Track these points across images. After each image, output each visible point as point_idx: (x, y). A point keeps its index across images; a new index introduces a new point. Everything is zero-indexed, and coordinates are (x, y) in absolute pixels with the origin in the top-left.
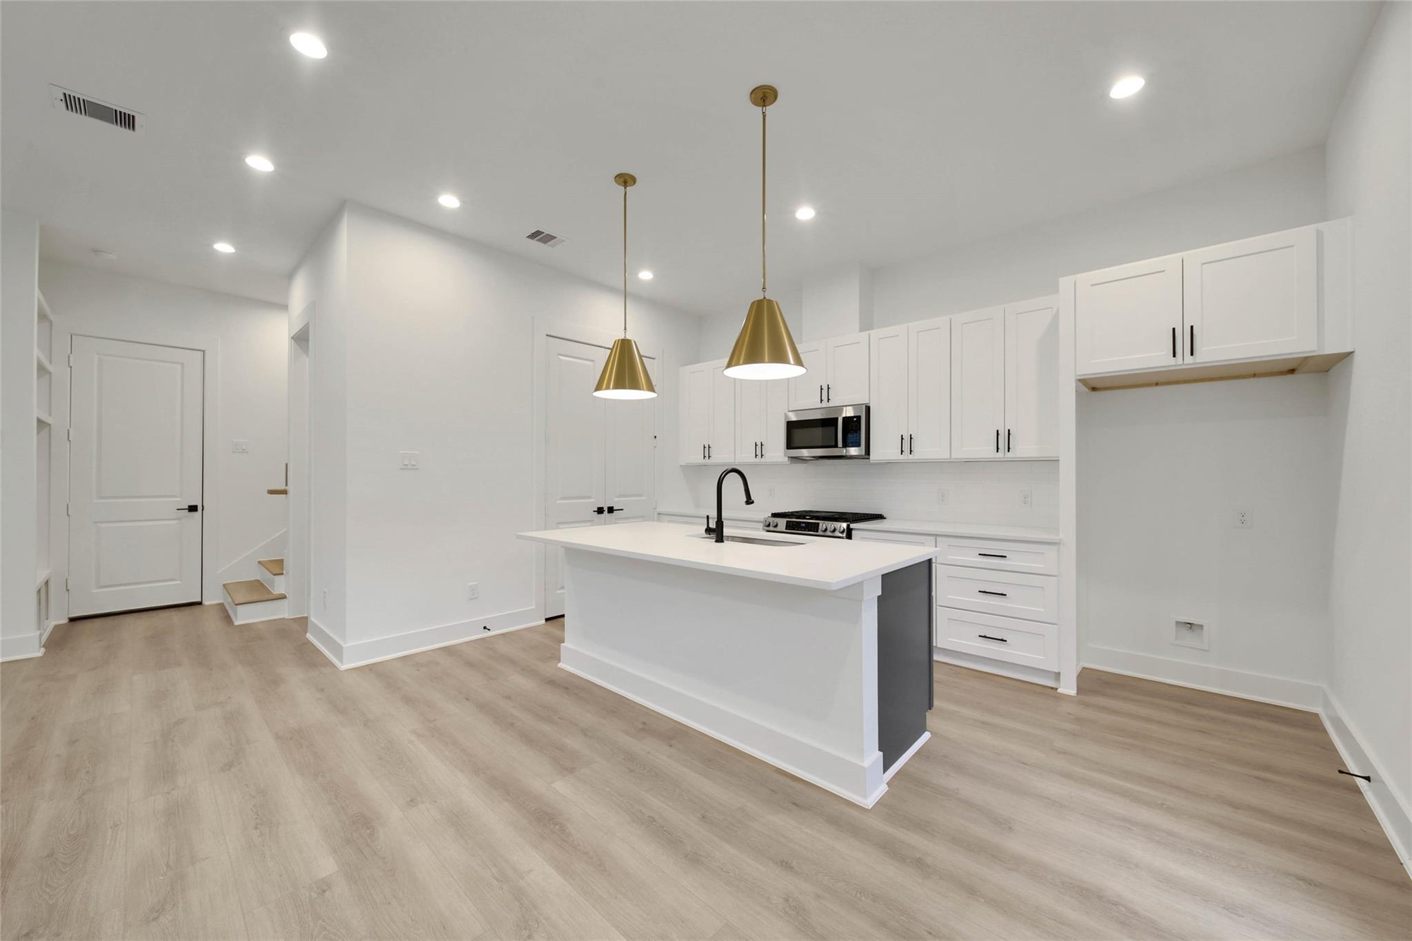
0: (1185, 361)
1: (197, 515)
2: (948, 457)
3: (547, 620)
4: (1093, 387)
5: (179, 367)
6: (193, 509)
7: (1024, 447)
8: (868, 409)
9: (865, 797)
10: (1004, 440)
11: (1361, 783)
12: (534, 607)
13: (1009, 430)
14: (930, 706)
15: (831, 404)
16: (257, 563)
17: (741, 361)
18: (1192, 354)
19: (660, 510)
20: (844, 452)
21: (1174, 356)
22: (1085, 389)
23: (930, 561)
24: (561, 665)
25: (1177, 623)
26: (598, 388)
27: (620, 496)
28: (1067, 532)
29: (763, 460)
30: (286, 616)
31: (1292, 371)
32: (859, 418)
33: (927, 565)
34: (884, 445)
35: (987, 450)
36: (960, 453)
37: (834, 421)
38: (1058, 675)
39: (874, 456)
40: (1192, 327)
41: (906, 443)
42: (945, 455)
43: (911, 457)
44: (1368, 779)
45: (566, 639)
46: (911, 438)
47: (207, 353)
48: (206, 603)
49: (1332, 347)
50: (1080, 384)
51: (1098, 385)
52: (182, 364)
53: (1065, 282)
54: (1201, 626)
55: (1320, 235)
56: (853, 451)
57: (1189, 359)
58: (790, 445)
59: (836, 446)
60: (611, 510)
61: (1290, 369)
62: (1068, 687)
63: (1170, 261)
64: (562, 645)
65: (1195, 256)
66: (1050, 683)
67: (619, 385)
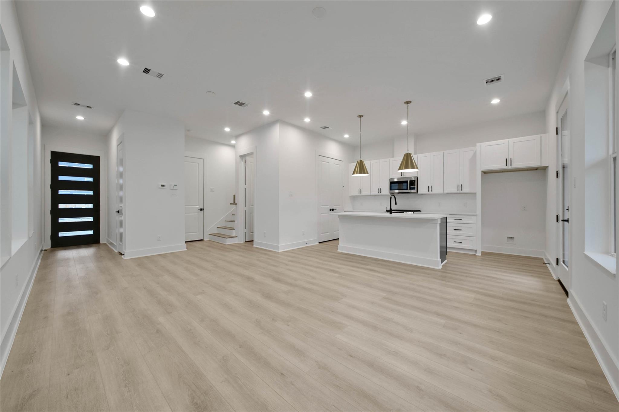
0: (509, 167)
1: (202, 211)
2: (443, 192)
3: (319, 243)
4: (485, 173)
5: (198, 164)
6: (201, 210)
7: (466, 190)
8: (417, 178)
9: (438, 267)
10: (459, 187)
11: (548, 265)
12: (316, 239)
13: (461, 185)
14: (447, 254)
15: (405, 177)
16: (217, 228)
17: (403, 168)
18: (511, 165)
19: (344, 210)
20: (410, 191)
21: (507, 166)
22: (483, 173)
23: (446, 217)
24: (338, 251)
25: (507, 237)
26: (354, 173)
27: (335, 206)
28: (479, 212)
29: (381, 194)
30: (237, 242)
31: (537, 169)
32: (415, 181)
33: (446, 218)
34: (422, 188)
35: (455, 190)
36: (446, 191)
37: (406, 182)
38: (476, 251)
39: (419, 192)
40: (511, 159)
41: (430, 188)
42: (442, 192)
43: (431, 192)
44: (549, 264)
45: (339, 244)
46: (431, 187)
47: (205, 160)
48: (205, 240)
49: (544, 165)
50: (482, 172)
51: (485, 172)
52: (199, 164)
53: (478, 145)
54: (514, 238)
55: (541, 137)
56: (413, 191)
57: (510, 167)
58: (391, 189)
59: (407, 189)
60: (333, 210)
61: (536, 169)
62: (479, 254)
63: (505, 141)
64: (338, 245)
65: (512, 140)
66: (474, 253)
67: (360, 173)
